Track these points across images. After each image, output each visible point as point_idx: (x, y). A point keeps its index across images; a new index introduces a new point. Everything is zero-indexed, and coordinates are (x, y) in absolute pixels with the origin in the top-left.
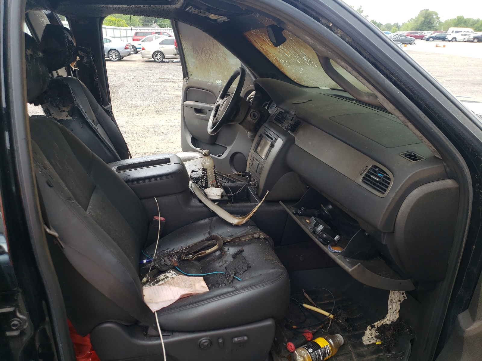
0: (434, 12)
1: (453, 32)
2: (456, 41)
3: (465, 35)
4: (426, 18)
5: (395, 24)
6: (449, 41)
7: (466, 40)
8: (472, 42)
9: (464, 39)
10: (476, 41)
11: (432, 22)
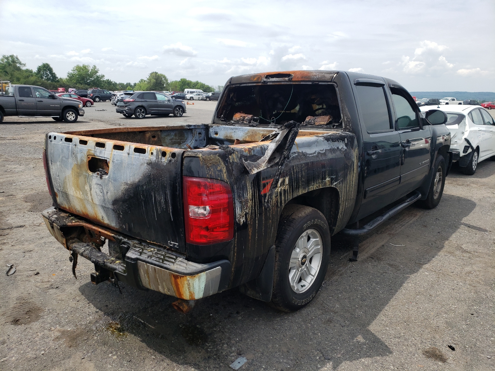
0: (162, 75)
1: (188, 92)
2: (193, 100)
3: (199, 95)
4: (157, 80)
5: (127, 84)
6: (188, 100)
7: (200, 99)
8: (205, 100)
9: (199, 98)
10: (208, 99)
11: (163, 84)
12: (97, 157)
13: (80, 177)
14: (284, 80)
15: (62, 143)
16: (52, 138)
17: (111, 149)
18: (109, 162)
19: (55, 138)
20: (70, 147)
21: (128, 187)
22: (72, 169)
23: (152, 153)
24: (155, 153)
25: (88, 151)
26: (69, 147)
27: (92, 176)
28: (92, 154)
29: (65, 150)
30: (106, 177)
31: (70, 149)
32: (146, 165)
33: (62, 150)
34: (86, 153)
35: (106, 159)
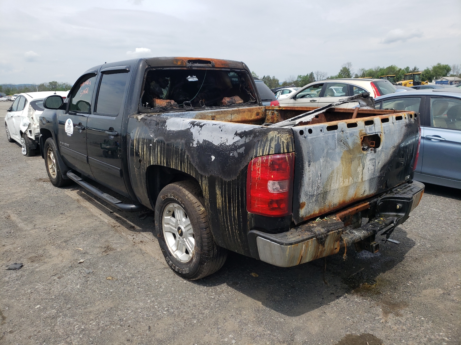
12: (368, 135)
13: (353, 162)
14: (208, 66)
15: (324, 134)
16: (306, 133)
17: (380, 123)
18: (381, 135)
19: (310, 131)
20: (336, 136)
21: (395, 149)
22: (342, 158)
23: (405, 118)
24: (407, 117)
25: (360, 132)
26: (334, 136)
27: (366, 155)
28: (364, 134)
29: (330, 141)
30: (379, 149)
31: (337, 137)
32: (404, 127)
33: (326, 142)
34: (358, 135)
35: (376, 133)
